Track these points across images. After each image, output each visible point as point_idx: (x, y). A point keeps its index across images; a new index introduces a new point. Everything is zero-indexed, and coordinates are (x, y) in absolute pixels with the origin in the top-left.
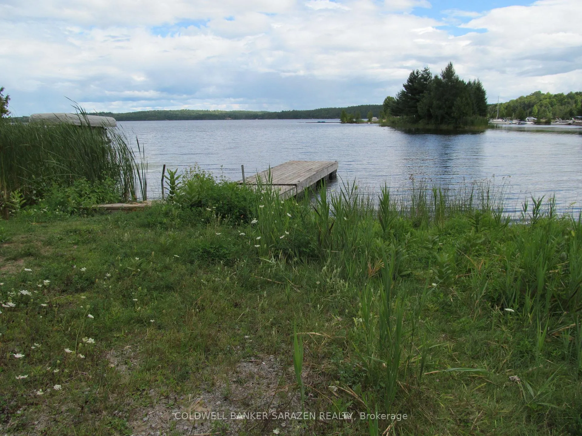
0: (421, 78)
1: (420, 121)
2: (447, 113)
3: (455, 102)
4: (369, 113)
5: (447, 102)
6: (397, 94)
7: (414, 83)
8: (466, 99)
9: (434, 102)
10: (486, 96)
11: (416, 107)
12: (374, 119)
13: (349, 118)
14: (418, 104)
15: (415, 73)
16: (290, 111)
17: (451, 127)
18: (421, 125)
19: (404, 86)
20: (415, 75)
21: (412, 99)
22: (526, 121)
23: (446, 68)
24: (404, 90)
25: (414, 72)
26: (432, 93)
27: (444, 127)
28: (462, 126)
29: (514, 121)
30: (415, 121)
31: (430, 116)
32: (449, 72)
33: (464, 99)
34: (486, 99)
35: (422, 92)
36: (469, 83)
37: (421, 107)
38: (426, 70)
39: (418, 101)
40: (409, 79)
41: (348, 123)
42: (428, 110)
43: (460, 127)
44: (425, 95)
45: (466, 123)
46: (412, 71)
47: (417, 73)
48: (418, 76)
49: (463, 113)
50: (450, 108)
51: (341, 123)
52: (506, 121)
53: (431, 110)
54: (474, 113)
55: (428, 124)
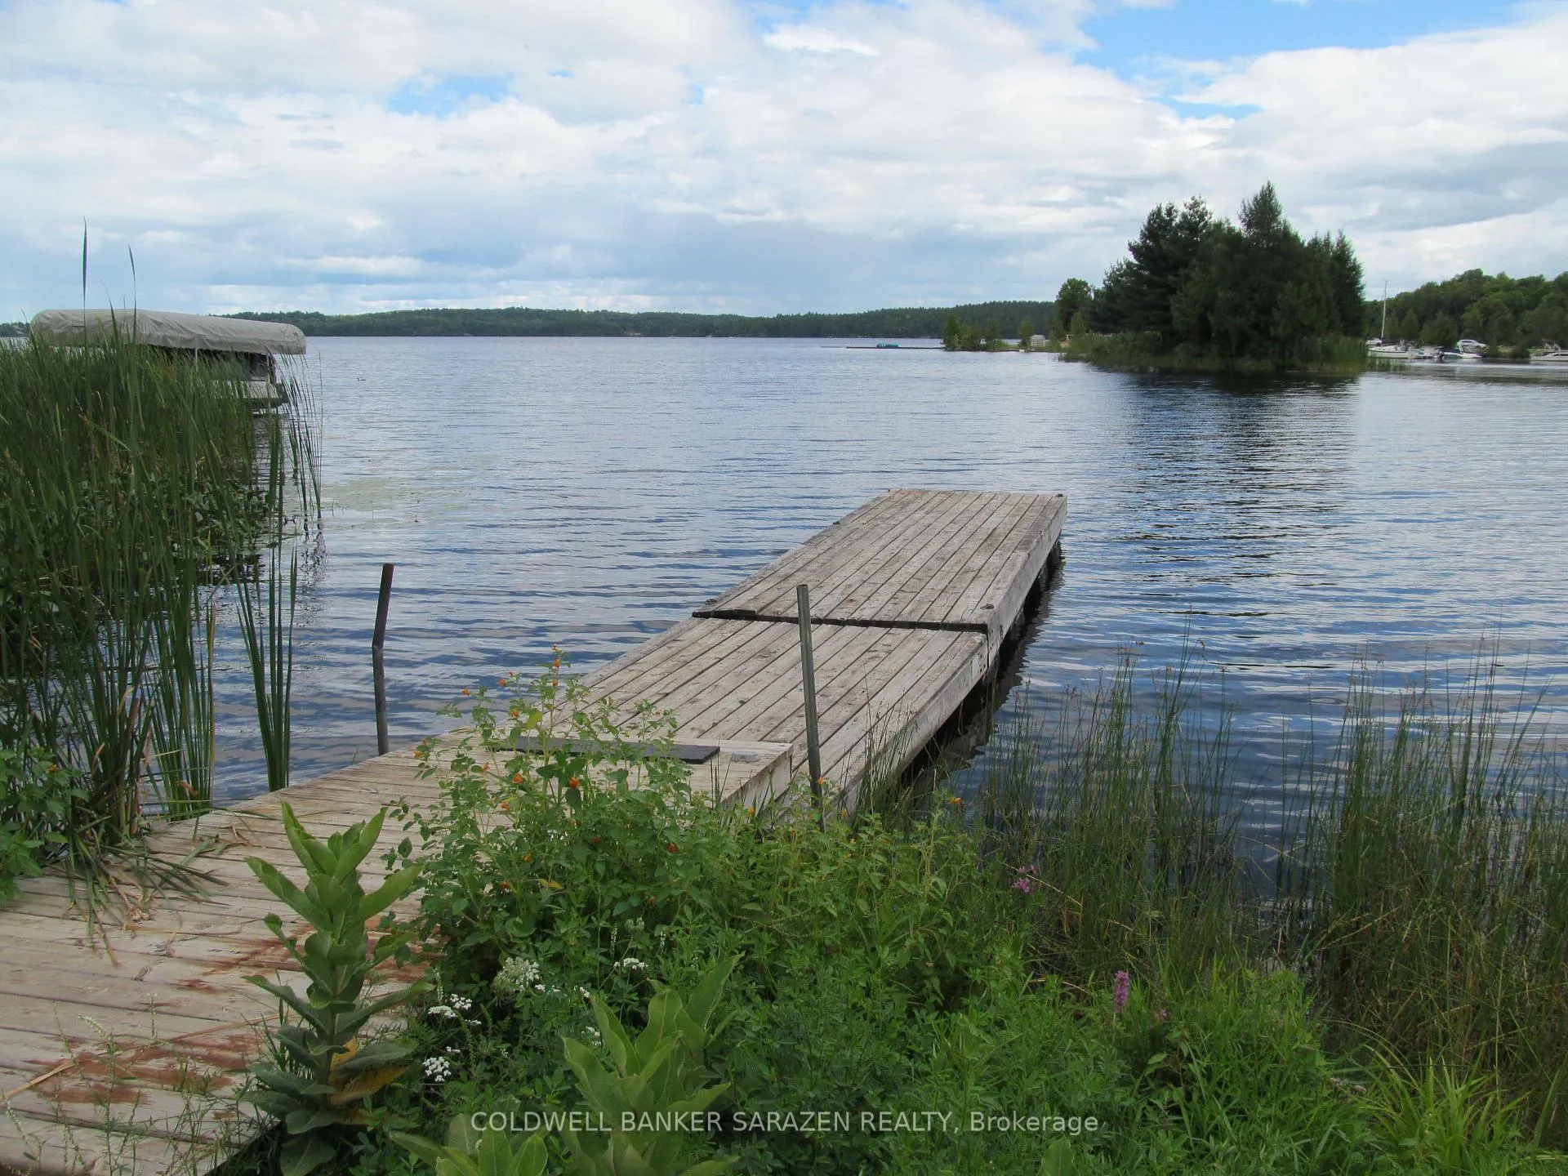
0: (1180, 226)
1: (1177, 349)
2: (1256, 326)
3: (1280, 296)
4: (1023, 324)
5: (1257, 296)
6: (1109, 270)
7: (1162, 242)
8: (1312, 287)
9: (1220, 294)
10: (1362, 281)
11: (1167, 309)
12: (1037, 339)
13: (967, 336)
14: (1172, 299)
15: (1164, 212)
16: (799, 315)
17: (1267, 365)
18: (1178, 358)
19: (1133, 249)
20: (1163, 220)
21: (1151, 283)
22: (1458, 351)
23: (1256, 199)
24: (1132, 259)
25: (1159, 209)
26: (1214, 269)
27: (1247, 364)
28: (1299, 363)
29: (1428, 351)
30: (1163, 348)
31: (1203, 333)
32: (1264, 210)
33: (1305, 286)
34: (1362, 288)
35: (1186, 265)
36: (1315, 242)
37: (1180, 311)
38: (1196, 204)
39: (1173, 291)
40: (1147, 229)
41: (963, 349)
42: (1203, 318)
43: (1292, 366)
44: (1193, 274)
45: (1308, 357)
46: (1155, 208)
47: (1169, 212)
48: (1172, 220)
49: (1303, 326)
50: (1265, 311)
51: (946, 349)
52: (1406, 350)
53: (1211, 318)
54: (1331, 326)
55: (1201, 355)
